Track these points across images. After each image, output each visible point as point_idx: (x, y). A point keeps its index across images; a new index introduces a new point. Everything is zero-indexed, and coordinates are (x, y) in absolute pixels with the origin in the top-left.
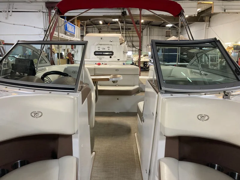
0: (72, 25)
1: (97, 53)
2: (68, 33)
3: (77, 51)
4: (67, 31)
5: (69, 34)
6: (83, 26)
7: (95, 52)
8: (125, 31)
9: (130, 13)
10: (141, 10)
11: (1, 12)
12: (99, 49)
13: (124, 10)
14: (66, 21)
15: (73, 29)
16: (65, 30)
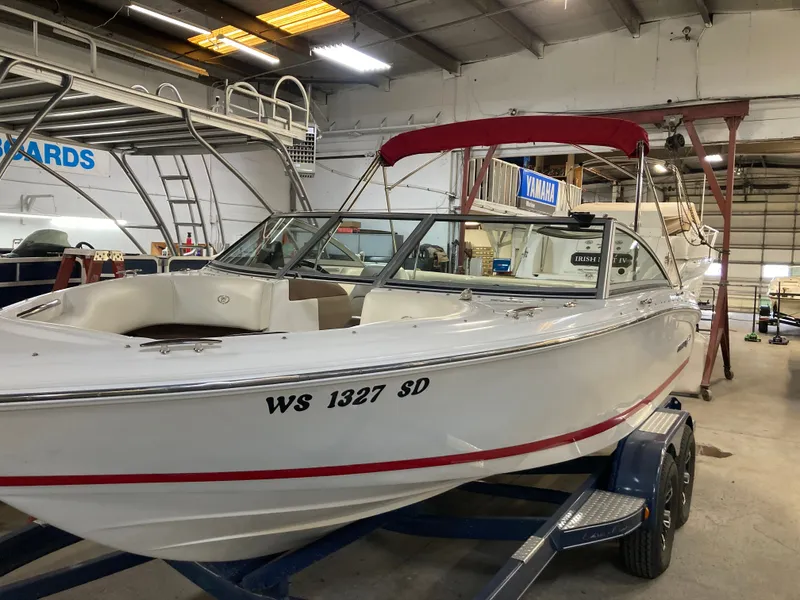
0: (547, 180)
1: (581, 259)
2: (528, 204)
3: (526, 252)
4: (526, 196)
5: (533, 206)
6: (607, 181)
7: (574, 256)
8: (765, 194)
9: (694, 138)
10: (733, 128)
11: (363, 156)
12: (588, 248)
13: (674, 131)
14: (522, 171)
15: (548, 192)
16: (520, 195)
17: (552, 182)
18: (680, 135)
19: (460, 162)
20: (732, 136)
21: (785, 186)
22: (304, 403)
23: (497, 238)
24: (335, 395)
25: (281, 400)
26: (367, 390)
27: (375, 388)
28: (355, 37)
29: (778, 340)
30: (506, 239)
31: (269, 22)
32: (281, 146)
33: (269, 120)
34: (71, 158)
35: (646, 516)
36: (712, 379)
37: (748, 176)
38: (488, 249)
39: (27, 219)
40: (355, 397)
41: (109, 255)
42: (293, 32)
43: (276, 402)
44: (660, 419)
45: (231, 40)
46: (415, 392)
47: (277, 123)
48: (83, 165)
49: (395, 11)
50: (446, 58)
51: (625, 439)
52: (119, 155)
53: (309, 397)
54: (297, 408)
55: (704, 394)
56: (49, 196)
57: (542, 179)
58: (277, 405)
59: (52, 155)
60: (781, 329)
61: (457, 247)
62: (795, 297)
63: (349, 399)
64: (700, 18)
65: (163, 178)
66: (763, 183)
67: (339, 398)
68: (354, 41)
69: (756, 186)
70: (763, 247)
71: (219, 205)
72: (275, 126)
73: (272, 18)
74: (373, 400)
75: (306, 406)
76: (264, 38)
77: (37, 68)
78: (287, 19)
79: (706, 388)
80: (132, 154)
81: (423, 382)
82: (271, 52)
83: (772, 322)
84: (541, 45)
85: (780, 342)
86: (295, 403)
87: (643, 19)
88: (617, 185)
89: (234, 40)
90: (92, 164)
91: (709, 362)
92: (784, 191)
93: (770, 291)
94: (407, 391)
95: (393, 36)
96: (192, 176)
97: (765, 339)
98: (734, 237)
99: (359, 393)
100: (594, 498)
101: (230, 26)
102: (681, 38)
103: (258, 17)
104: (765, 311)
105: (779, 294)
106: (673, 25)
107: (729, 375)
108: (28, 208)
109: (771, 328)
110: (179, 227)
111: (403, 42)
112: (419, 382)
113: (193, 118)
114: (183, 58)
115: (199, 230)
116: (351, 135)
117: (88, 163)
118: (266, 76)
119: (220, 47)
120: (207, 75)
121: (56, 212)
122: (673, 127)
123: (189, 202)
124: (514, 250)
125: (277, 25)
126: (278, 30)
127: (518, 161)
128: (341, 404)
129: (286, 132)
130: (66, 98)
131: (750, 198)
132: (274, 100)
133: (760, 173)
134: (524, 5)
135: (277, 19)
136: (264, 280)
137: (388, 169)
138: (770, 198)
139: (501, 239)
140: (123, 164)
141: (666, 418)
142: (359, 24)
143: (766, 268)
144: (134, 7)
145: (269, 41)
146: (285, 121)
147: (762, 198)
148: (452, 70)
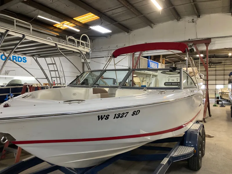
0: (155, 63)
1: (167, 84)
3: (151, 82)
4: (150, 67)
6: (171, 63)
7: (165, 83)
8: (215, 65)
9: (197, 49)
10: (207, 46)
11: (104, 57)
12: (169, 81)
13: (191, 47)
14: (148, 60)
15: (156, 66)
16: (148, 67)
17: (157, 63)
18: (193, 48)
19: (131, 58)
20: (207, 48)
21: (221, 63)
22: (107, 117)
23: (142, 80)
24: (115, 115)
25: (102, 116)
26: (124, 113)
27: (126, 113)
28: (102, 23)
29: (222, 106)
30: (144, 80)
31: (77, 20)
32: (83, 53)
33: (79, 47)
34: (20, 59)
35: (195, 152)
36: (206, 117)
37: (210, 60)
38: (139, 83)
39: (7, 77)
40: (121, 115)
41: (37, 85)
42: (83, 22)
43: (100, 117)
44: (195, 126)
45: (66, 25)
46: (136, 114)
47: (81, 47)
48: (23, 61)
49: (112, 16)
50: (127, 29)
51: (187, 131)
52: (35, 58)
53: (109, 115)
54: (105, 119)
55: (204, 120)
56: (14, 70)
57: (154, 62)
58: (100, 118)
59: (15, 59)
60: (223, 103)
61: (131, 82)
62: (226, 93)
63: (119, 116)
64: (196, 16)
65: (48, 64)
66: (214, 62)
67: (117, 116)
68: (101, 24)
69: (213, 63)
70: (216, 80)
71: (64, 72)
72: (81, 48)
73: (78, 19)
74: (125, 116)
75: (108, 118)
76: (75, 24)
77: (16, 32)
78: (82, 19)
79: (205, 119)
80: (39, 57)
81: (138, 111)
82: (77, 28)
83: (220, 101)
84: (153, 25)
85: (223, 106)
86: (105, 117)
87: (180, 17)
88: (174, 64)
89: (67, 25)
90: (26, 61)
91: (205, 112)
92: (221, 64)
93: (219, 92)
94: (134, 114)
95: (112, 23)
96: (56, 63)
97: (219, 105)
98: (209, 77)
99: (122, 114)
100: (180, 148)
101: (66, 21)
102: (191, 22)
103: (74, 18)
104: (218, 98)
105: (222, 93)
106: (189, 18)
107: (210, 116)
108: (7, 74)
109: (220, 103)
110: (52, 78)
111: (114, 25)
112: (137, 111)
113: (59, 46)
114: (52, 31)
115: (58, 79)
116: (100, 51)
117: (25, 61)
118: (76, 35)
119: (63, 27)
120: (59, 35)
121: (16, 75)
122: (191, 46)
123: (55, 71)
124: (147, 83)
125: (79, 21)
126: (79, 22)
127: (147, 57)
128: (117, 118)
129: (84, 50)
130: (23, 41)
131: (211, 66)
132: (80, 41)
133: (213, 59)
134: (148, 14)
135: (79, 19)
136: (86, 88)
137: (115, 58)
138: (217, 66)
139: (143, 80)
140: (36, 61)
141: (197, 125)
142: (102, 20)
143: (217, 86)
144: (39, 16)
145: (77, 25)
146: (84, 47)
147: (215, 66)
148: (128, 32)
